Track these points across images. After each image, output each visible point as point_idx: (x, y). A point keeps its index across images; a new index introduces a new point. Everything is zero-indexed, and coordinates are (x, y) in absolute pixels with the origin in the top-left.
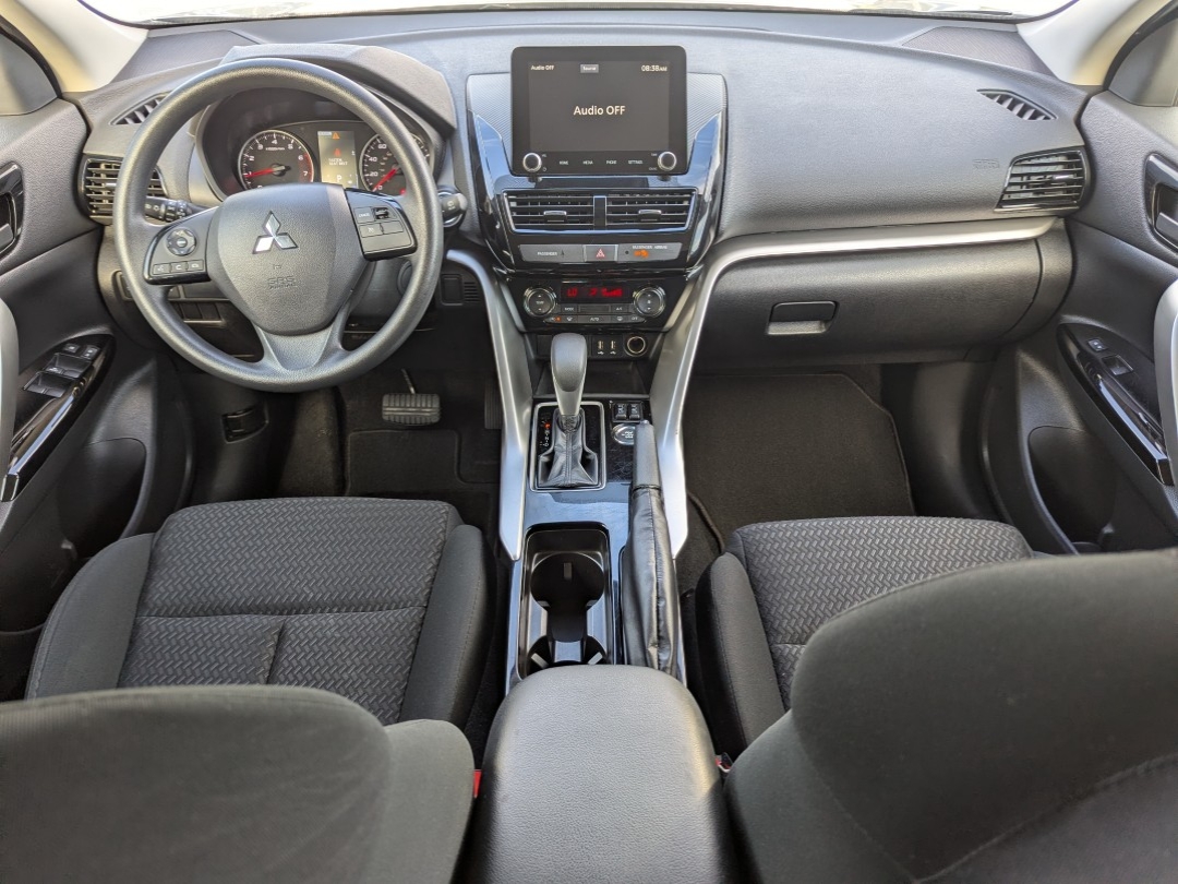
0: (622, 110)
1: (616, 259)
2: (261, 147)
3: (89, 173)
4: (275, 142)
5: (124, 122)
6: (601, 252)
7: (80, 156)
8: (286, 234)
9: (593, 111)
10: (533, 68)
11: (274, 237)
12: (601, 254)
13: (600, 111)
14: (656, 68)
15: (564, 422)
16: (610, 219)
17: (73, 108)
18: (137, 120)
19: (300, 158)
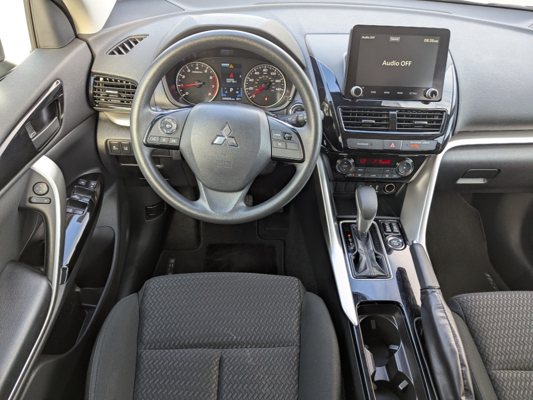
0: (409, 64)
1: (401, 149)
2: (189, 71)
3: (95, 84)
4: (197, 68)
5: (113, 53)
6: (393, 144)
7: (90, 73)
8: (233, 137)
9: (394, 63)
10: (363, 37)
11: (226, 137)
12: (393, 146)
13: (397, 64)
14: (432, 41)
15: (360, 234)
16: (399, 126)
17: (85, 44)
18: (120, 53)
19: (211, 78)
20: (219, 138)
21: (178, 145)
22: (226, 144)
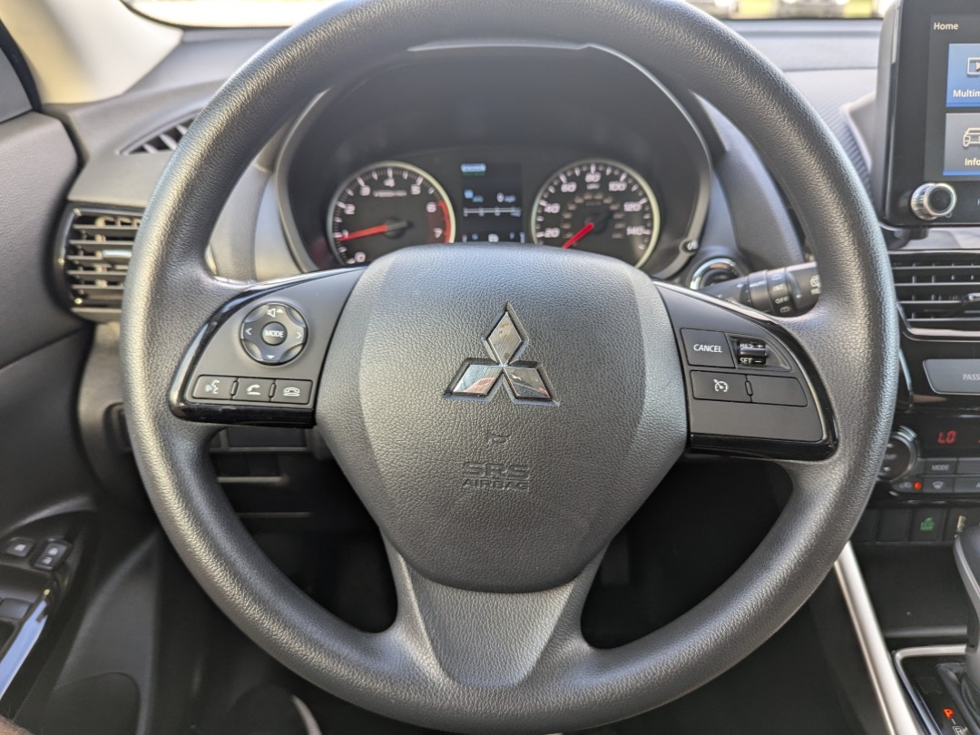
2: (366, 191)
3: (76, 234)
4: (390, 183)
5: (142, 149)
7: (62, 204)
8: (532, 365)
10: (937, 26)
11: (503, 365)
17: (56, 126)
18: (163, 148)
19: (432, 208)
20: (473, 368)
21: (310, 406)
22: (503, 392)
